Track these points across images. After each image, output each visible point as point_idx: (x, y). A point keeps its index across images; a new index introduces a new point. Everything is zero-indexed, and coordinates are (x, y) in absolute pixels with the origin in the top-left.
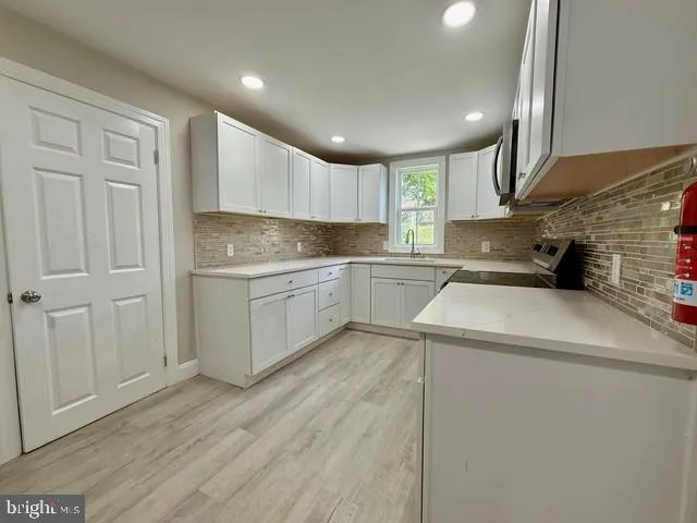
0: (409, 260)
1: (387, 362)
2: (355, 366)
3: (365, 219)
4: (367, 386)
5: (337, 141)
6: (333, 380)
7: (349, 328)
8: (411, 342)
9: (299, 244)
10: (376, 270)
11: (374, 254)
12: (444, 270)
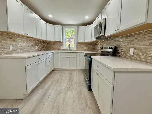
0: (68, 51)
1: (68, 78)
2: (60, 81)
3: (57, 40)
4: (66, 87)
5: (50, 16)
6: (56, 87)
7: (53, 71)
8: (71, 72)
9: (36, 46)
10: (61, 54)
11: (58, 50)
12: (79, 53)
